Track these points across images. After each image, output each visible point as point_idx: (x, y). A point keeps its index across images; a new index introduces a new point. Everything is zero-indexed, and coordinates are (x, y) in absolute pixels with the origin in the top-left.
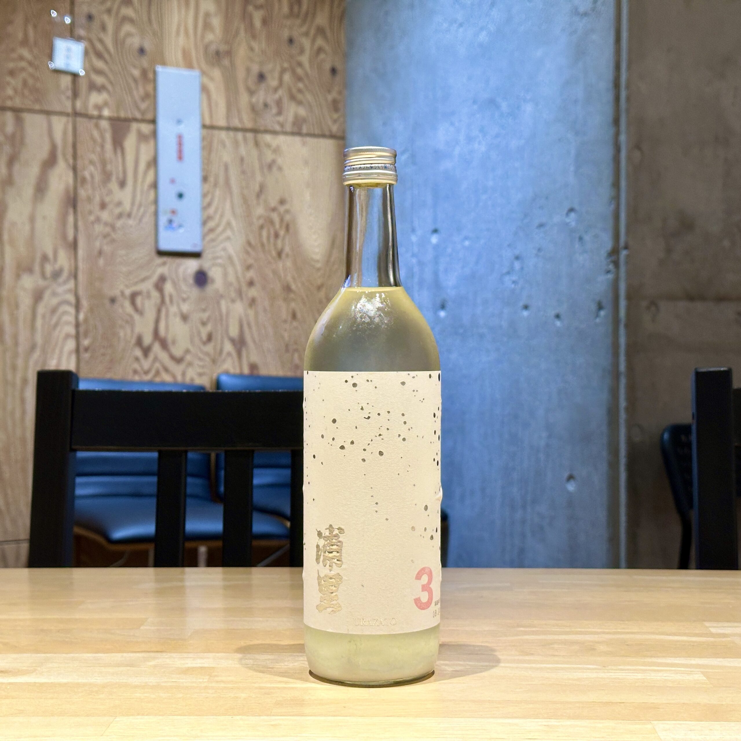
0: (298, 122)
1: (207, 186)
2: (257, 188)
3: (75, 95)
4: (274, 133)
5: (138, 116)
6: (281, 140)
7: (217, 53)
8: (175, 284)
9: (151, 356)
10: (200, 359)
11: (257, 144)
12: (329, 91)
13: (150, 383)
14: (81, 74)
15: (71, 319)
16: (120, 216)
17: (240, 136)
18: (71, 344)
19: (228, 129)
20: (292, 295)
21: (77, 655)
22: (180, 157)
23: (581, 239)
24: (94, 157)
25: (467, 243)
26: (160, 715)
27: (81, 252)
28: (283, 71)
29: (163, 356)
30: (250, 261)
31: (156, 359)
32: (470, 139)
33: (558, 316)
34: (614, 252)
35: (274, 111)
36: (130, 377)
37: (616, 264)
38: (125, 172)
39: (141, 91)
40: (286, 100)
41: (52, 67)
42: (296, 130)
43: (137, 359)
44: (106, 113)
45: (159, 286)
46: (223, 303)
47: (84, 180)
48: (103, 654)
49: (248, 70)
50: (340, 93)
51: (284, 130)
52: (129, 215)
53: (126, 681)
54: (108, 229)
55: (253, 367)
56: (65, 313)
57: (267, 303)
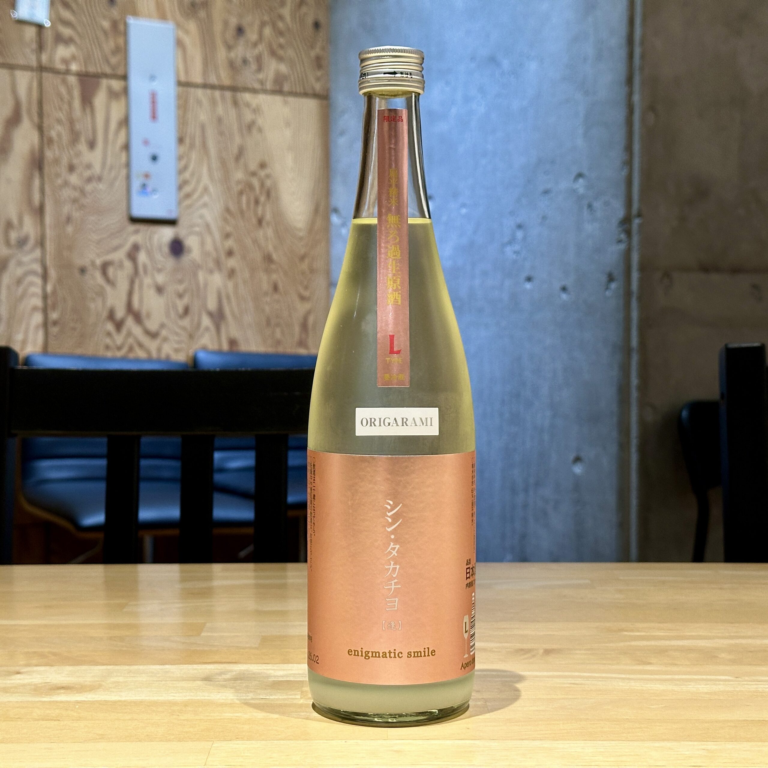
0: (279, 80)
1: (182, 149)
2: (235, 151)
3: (41, 47)
4: (254, 91)
5: (108, 70)
6: (262, 99)
7: (193, 5)
8: (149, 253)
9: (124, 331)
10: (177, 334)
11: (235, 103)
12: (312, 47)
13: (124, 359)
14: (46, 25)
15: (37, 290)
16: (89, 180)
17: (217, 93)
18: (38, 318)
19: (205, 86)
20: (273, 266)
21: (141, 667)
22: (154, 116)
23: (590, 206)
24: (61, 115)
25: (464, 211)
26: (263, 740)
27: (48, 219)
28: (263, 24)
29: (137, 331)
30: (229, 229)
31: (129, 334)
32: (467, 99)
33: (564, 289)
34: (626, 221)
35: (254, 67)
36: (101, 352)
37: (628, 233)
38: (94, 131)
39: (112, 44)
40: (266, 56)
41: (15, 17)
42: (278, 88)
43: (109, 334)
44: (74, 67)
45: (132, 255)
46: (201, 276)
47: (50, 141)
48: (170, 666)
49: (226, 23)
50: (323, 49)
51: (264, 87)
52: (100, 179)
53: (208, 698)
54: (77, 194)
55: (233, 342)
56: (31, 284)
57: (247, 275)
